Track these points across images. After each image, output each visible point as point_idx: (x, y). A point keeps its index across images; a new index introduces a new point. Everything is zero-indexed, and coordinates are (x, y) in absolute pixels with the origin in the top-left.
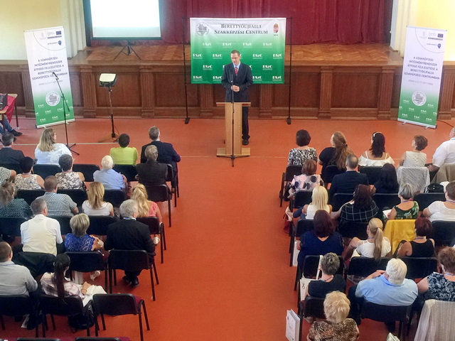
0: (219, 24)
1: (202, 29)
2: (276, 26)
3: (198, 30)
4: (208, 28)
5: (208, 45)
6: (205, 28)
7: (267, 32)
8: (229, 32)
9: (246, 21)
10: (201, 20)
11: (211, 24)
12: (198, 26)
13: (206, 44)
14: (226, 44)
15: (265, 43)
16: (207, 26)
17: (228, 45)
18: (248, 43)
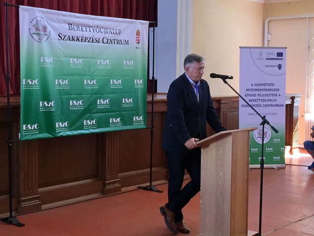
0: (65, 22)
1: (39, 31)
2: (138, 34)
4: (49, 28)
5: (49, 61)
6: (45, 28)
7: (127, 43)
8: (80, 39)
9: (102, 20)
10: (38, 13)
11: (54, 21)
12: (34, 22)
13: (46, 59)
14: (75, 60)
15: (126, 60)
16: (47, 25)
17: (76, 63)
18: (104, 59)
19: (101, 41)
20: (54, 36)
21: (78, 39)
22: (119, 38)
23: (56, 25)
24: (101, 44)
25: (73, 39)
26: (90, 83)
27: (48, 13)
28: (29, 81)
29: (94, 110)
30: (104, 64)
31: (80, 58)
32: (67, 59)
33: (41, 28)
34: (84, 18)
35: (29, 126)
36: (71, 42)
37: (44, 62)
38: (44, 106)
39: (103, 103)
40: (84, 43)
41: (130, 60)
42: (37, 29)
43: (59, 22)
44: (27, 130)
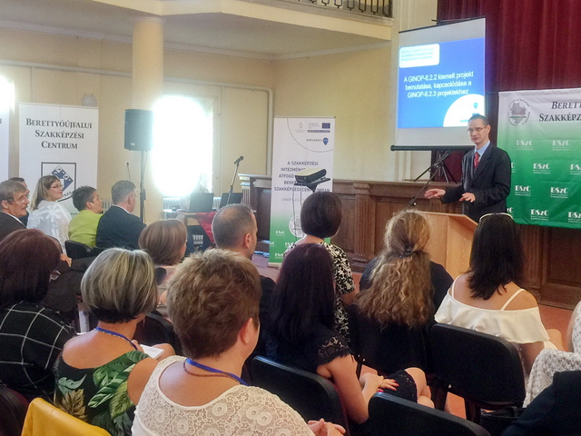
0: (548, 101)
3: (511, 115)
4: (528, 109)
5: (525, 144)
6: (523, 111)
10: (516, 95)
11: (535, 102)
12: (512, 106)
13: (522, 142)
14: (559, 142)
16: (526, 107)
17: (561, 145)
20: (534, 117)
21: (563, 118)
23: (538, 105)
27: (528, 94)
32: (548, 141)
33: (518, 111)
34: (572, 93)
36: (555, 122)
37: (520, 145)
40: (571, 121)
43: (542, 102)
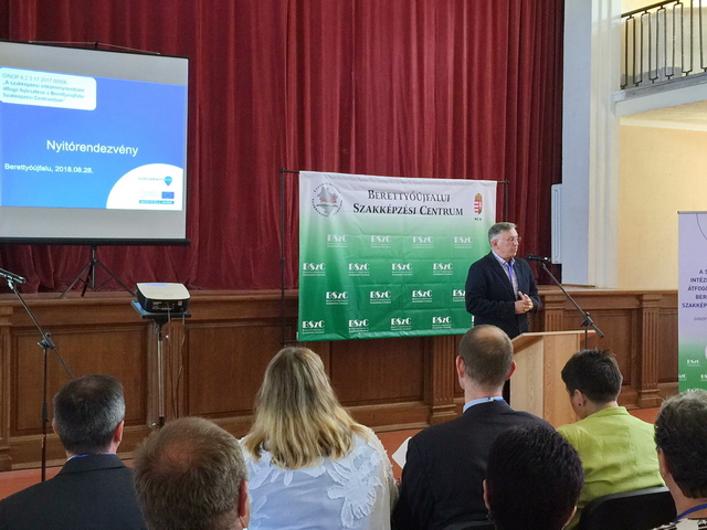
0: (363, 188)
1: (325, 201)
2: (478, 199)
4: (340, 197)
5: (339, 240)
6: (334, 198)
7: (460, 212)
8: (386, 210)
9: (420, 183)
10: (324, 178)
11: (347, 188)
12: (320, 191)
13: (335, 237)
14: (378, 237)
15: (459, 236)
16: (337, 193)
17: (381, 242)
18: (423, 236)
19: (418, 210)
20: (348, 208)
21: (382, 210)
22: (447, 206)
23: (351, 193)
24: (418, 215)
25: (375, 210)
26: (400, 268)
27: (339, 178)
28: (311, 265)
29: (408, 305)
30: (423, 242)
31: (386, 235)
32: (366, 236)
33: (328, 198)
34: (391, 181)
35: (310, 323)
36: (372, 214)
37: (332, 241)
38: (332, 298)
39: (420, 295)
40: (392, 215)
41: (465, 236)
42: (323, 199)
43: (355, 189)
44: (308, 328)
